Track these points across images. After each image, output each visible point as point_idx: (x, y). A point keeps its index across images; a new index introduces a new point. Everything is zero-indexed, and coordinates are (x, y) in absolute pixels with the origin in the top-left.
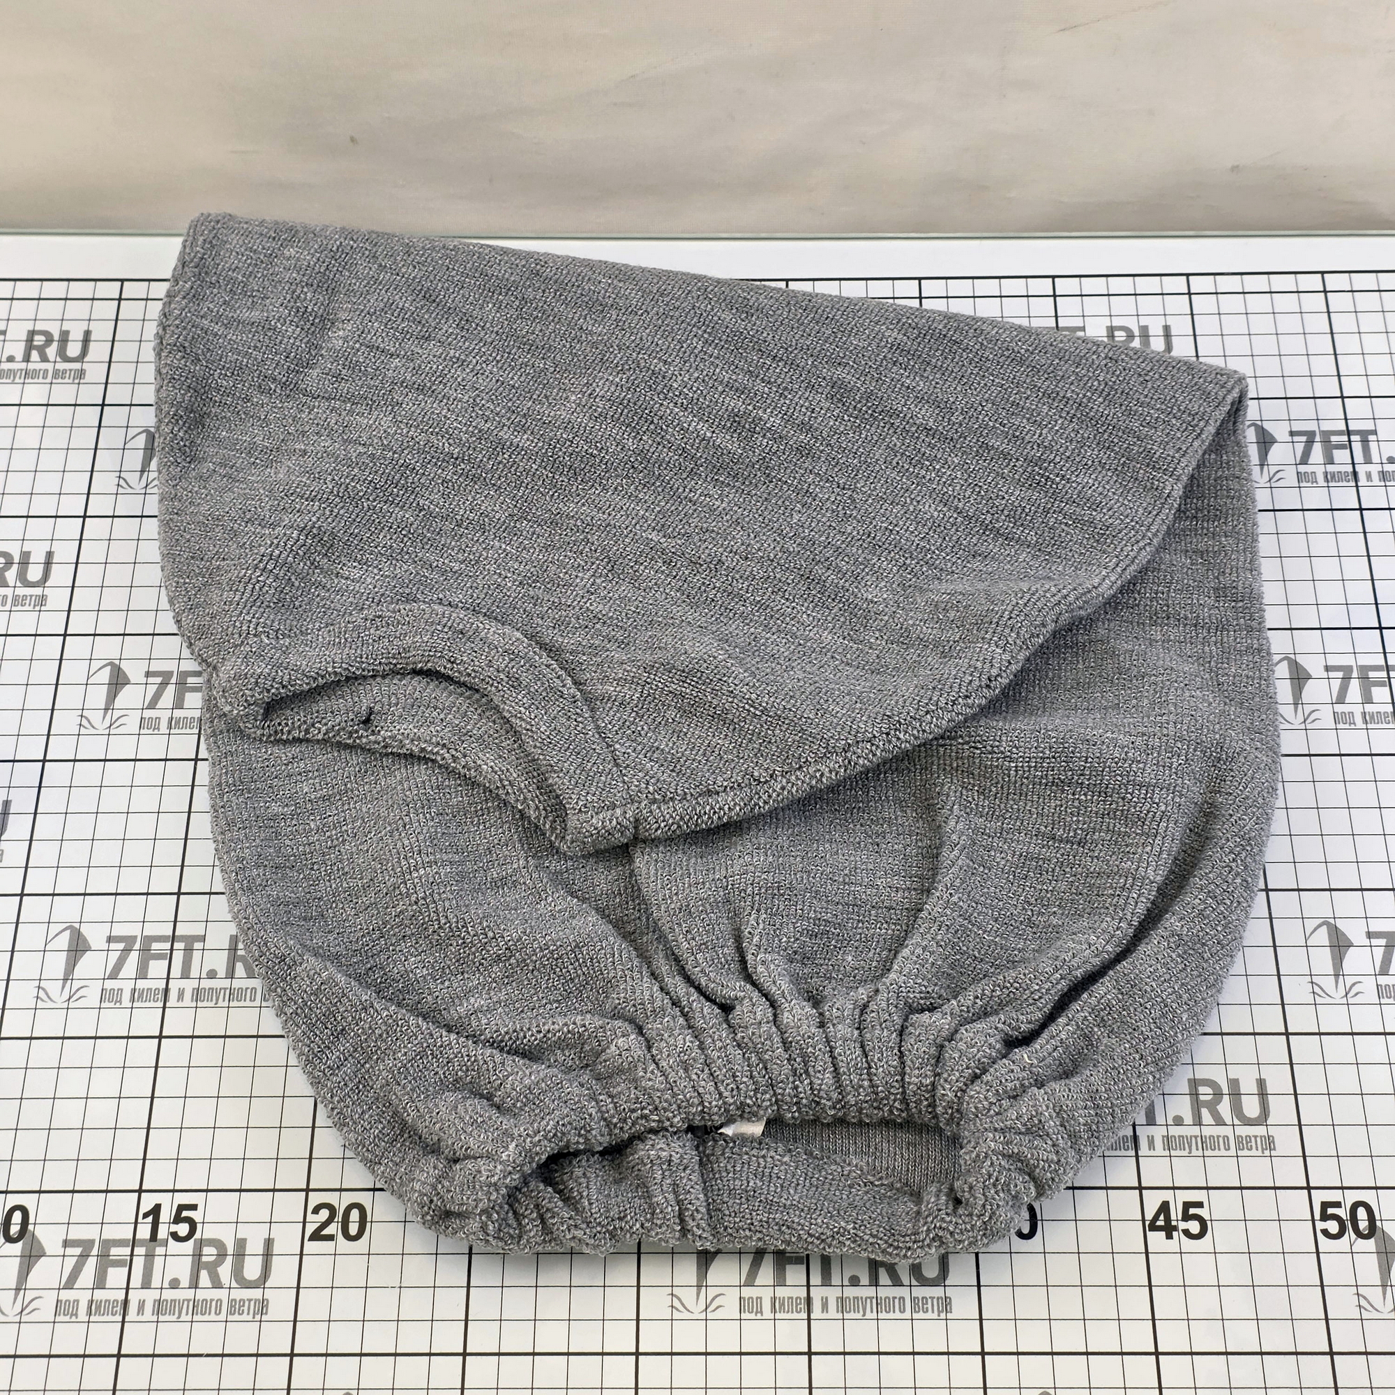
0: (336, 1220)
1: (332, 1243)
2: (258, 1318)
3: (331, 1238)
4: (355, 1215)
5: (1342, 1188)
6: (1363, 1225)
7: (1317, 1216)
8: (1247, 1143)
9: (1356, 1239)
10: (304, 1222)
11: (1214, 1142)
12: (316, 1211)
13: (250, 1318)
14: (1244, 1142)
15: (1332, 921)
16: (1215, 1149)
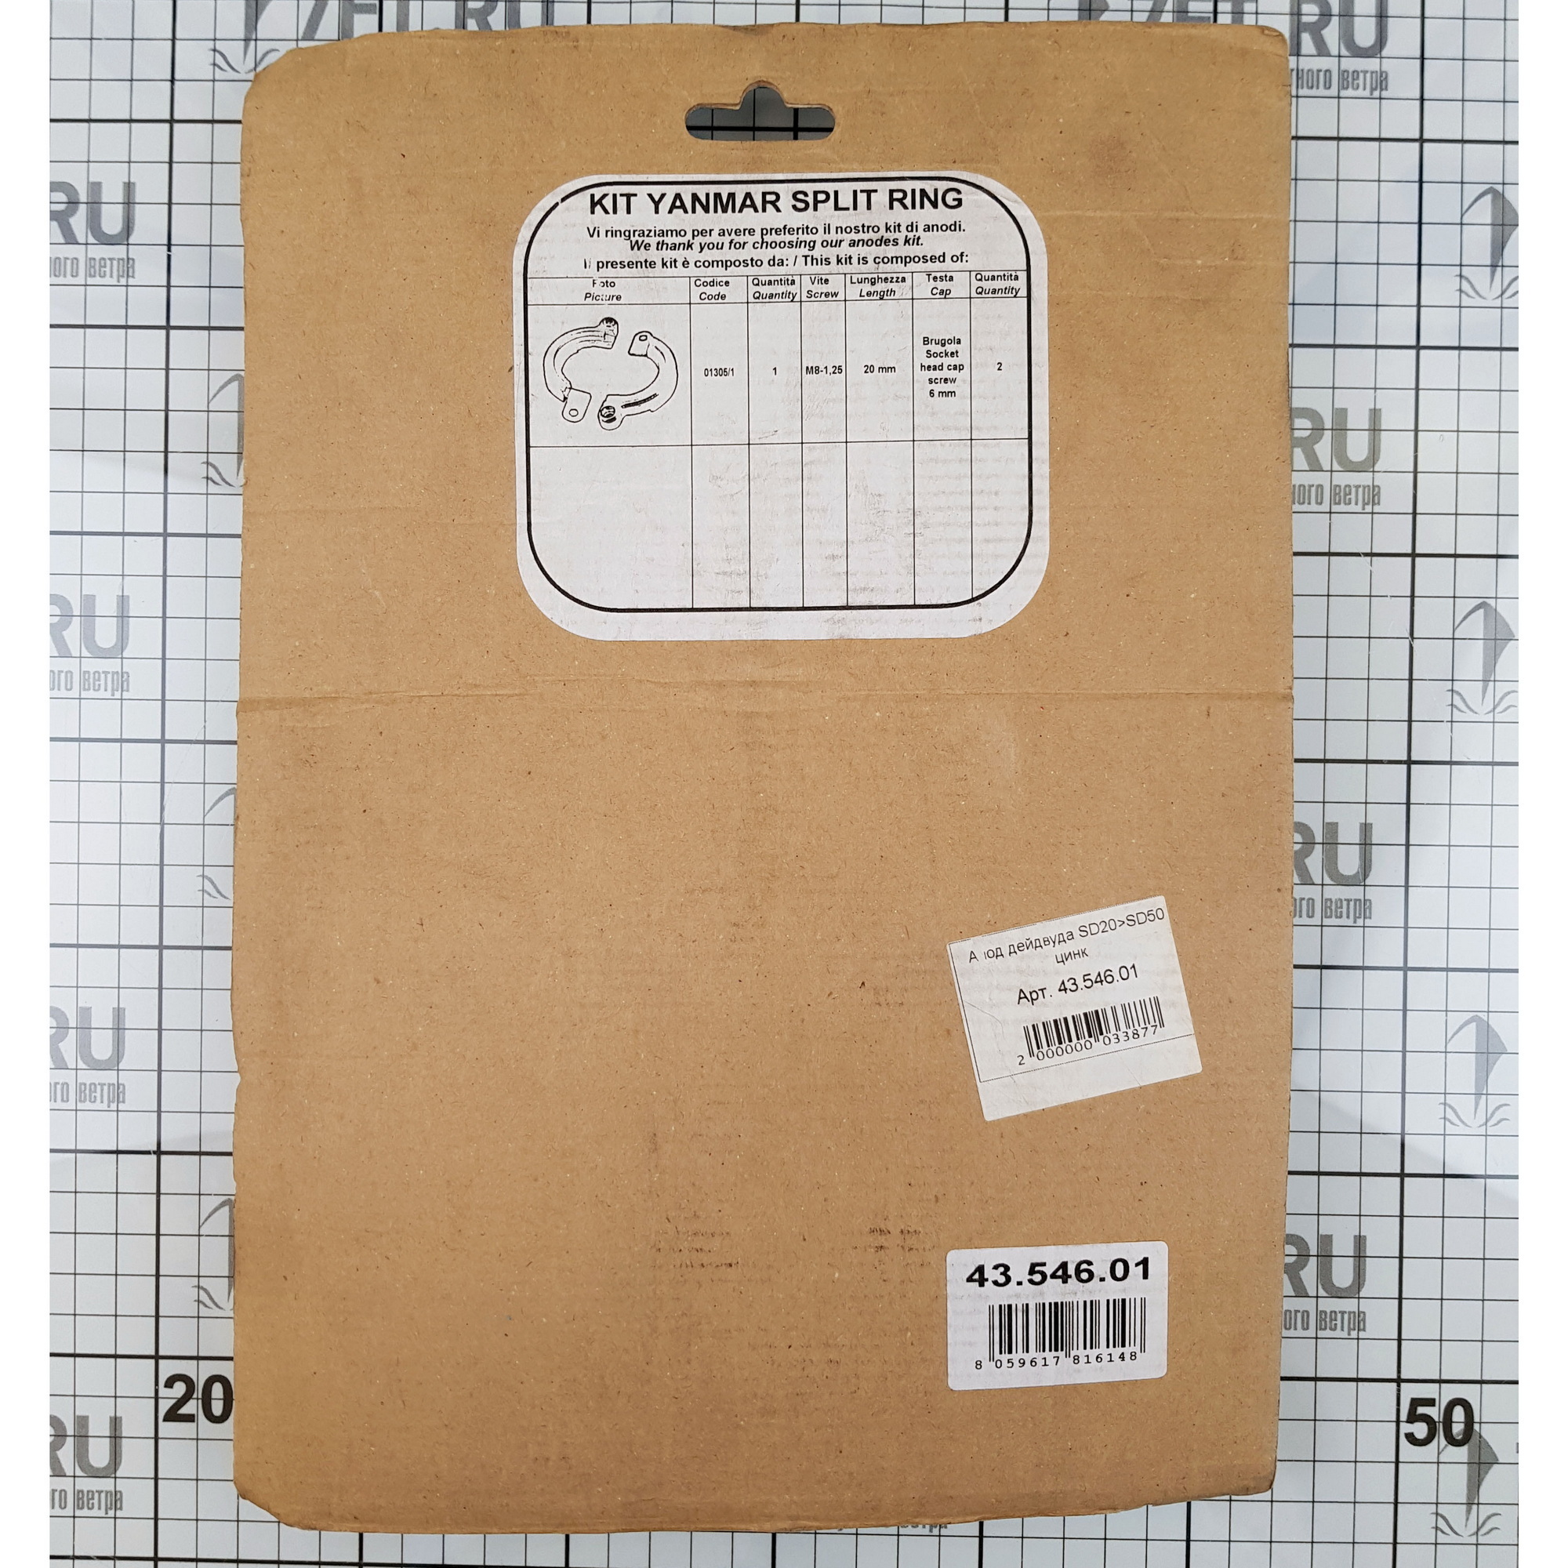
0: (195, 1396)
1: (193, 1425)
2: (111, 1513)
3: (190, 1418)
4: (217, 1390)
5: (1440, 1381)
6: (1457, 1429)
7: (1404, 1416)
8: (1331, 1320)
9: (1446, 1445)
10: (157, 1398)
11: (1291, 1318)
12: (170, 1383)
13: (102, 1513)
14: (1328, 1320)
15: (1484, 1016)
16: (1290, 1328)
